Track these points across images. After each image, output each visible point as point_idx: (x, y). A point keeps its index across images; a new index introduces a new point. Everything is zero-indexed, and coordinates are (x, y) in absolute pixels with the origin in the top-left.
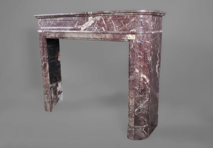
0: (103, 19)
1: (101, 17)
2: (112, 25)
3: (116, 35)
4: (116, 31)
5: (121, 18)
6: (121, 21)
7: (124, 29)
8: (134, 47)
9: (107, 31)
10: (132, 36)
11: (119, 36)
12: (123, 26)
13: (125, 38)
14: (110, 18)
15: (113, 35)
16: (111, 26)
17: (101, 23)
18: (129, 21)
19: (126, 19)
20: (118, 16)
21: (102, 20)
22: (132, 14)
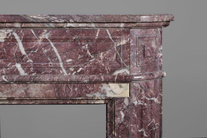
0: (17, 37)
1: (10, 31)
2: (51, 57)
3: (67, 86)
4: (66, 74)
5: (84, 36)
6: (82, 45)
7: (93, 69)
8: (127, 118)
9: (33, 74)
10: (121, 87)
11: (76, 89)
12: (90, 58)
13: (98, 95)
14: (46, 35)
15: (57, 86)
16: (49, 59)
17: (9, 51)
18: (109, 45)
19: (99, 40)
20: (75, 31)
21: (14, 40)
22: (122, 25)
